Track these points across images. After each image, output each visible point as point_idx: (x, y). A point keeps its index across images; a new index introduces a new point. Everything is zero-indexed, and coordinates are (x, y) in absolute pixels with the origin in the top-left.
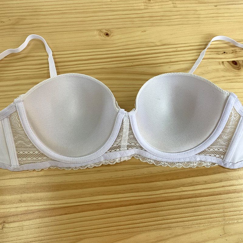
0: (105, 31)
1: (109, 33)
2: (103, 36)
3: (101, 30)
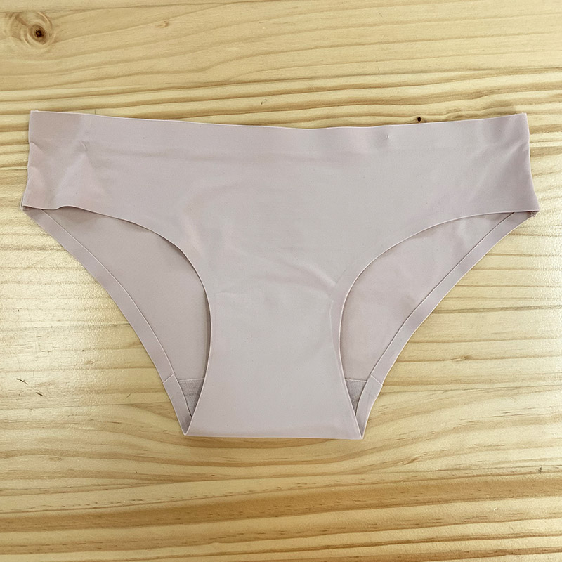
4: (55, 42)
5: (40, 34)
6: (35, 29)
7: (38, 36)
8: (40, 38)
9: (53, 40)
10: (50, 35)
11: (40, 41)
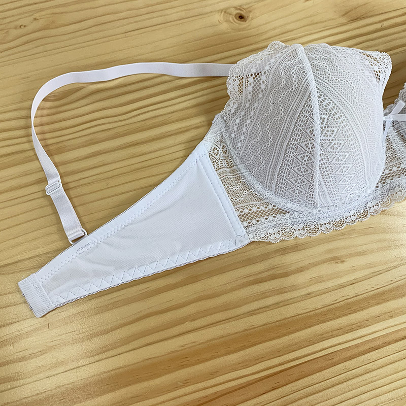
0: (235, 12)
1: (243, 13)
2: (235, 22)
3: (227, 11)
4: (252, 19)
5: (241, 17)
6: (238, 16)
7: (241, 19)
8: (242, 20)
9: (250, 19)
10: (248, 17)
11: (243, 21)
